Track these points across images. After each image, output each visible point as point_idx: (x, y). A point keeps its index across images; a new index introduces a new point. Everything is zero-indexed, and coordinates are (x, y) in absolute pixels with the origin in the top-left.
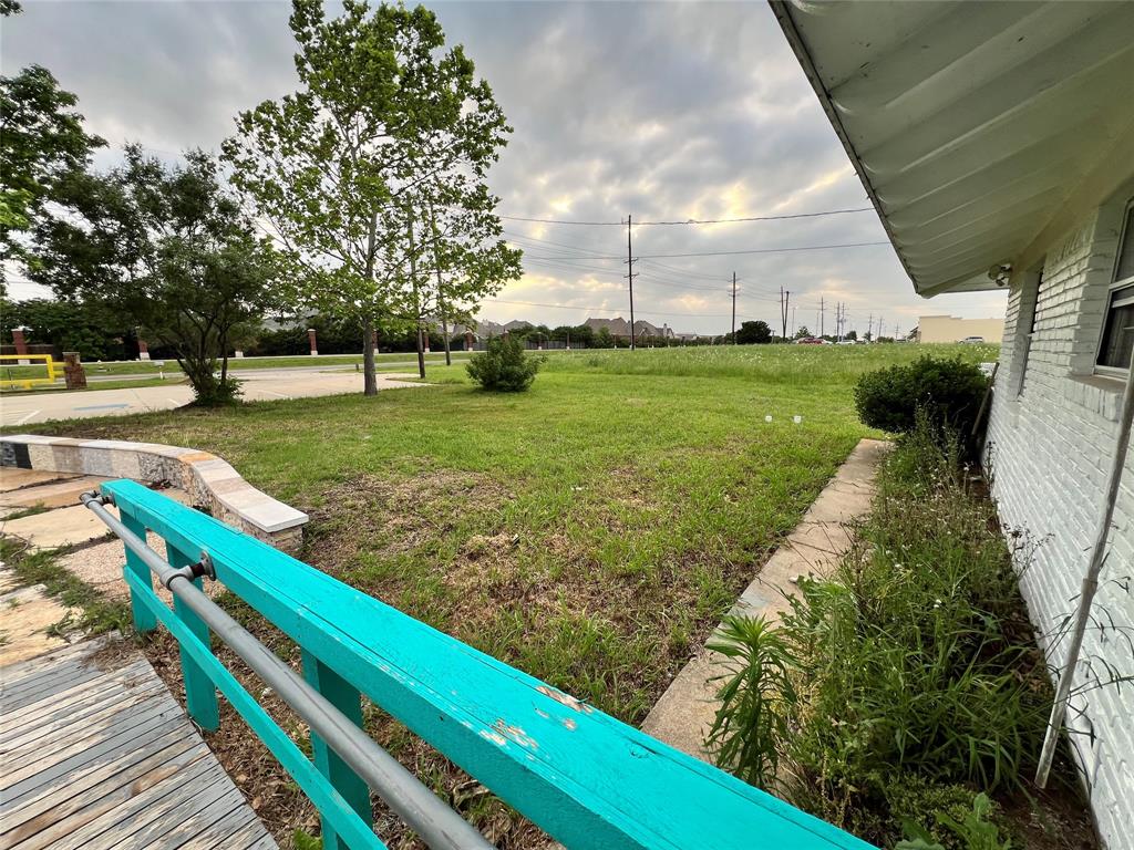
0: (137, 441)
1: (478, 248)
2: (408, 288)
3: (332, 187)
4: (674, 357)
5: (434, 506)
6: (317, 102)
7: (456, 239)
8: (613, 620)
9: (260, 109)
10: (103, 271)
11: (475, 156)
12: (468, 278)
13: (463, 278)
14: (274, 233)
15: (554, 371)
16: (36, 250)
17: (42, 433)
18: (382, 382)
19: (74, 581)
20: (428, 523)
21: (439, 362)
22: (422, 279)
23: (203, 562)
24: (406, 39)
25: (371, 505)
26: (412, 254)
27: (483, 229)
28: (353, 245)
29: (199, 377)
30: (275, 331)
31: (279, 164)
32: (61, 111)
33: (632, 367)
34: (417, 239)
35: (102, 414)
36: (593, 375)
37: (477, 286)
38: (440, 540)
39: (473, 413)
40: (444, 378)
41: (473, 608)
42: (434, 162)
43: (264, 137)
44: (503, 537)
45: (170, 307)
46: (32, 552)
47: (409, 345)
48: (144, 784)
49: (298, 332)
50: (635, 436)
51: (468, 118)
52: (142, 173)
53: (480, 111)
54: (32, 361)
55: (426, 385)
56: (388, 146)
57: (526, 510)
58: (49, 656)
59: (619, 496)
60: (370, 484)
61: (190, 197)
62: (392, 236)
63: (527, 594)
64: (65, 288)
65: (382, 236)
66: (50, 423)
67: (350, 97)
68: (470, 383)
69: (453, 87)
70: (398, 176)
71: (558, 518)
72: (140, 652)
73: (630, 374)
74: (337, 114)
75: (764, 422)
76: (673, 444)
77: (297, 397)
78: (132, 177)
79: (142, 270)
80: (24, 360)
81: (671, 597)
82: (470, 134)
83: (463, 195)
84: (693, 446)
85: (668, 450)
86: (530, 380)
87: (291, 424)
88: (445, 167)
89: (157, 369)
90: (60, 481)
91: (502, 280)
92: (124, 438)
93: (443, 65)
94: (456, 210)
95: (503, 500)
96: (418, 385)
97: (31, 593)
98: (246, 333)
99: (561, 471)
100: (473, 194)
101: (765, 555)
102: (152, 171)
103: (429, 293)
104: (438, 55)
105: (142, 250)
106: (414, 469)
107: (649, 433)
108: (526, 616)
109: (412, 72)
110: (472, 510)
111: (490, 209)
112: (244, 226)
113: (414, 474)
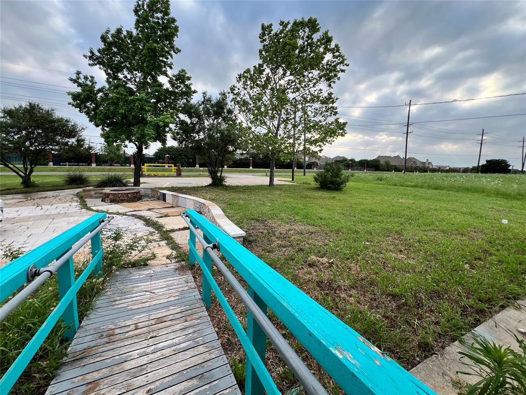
0: (194, 196)
1: (325, 122)
2: (291, 141)
3: (267, 100)
4: (433, 179)
5: (295, 239)
6: (265, 66)
7: (315, 119)
8: (383, 317)
9: (245, 72)
10: (191, 136)
11: (328, 80)
12: (319, 136)
13: (317, 137)
14: (244, 120)
15: (357, 181)
16: (175, 129)
17: (169, 190)
18: (276, 181)
19: (174, 241)
20: (291, 246)
21: (300, 174)
22: (298, 137)
23: (216, 244)
24: (303, 33)
25: (269, 233)
26: (294, 126)
27: (329, 113)
28: (271, 123)
29: (213, 174)
30: (238, 158)
31: (248, 93)
32: (187, 83)
33: (403, 183)
34: (298, 119)
35: (185, 185)
36: (379, 185)
37: (323, 140)
38: (296, 254)
39: (314, 198)
40: (302, 182)
41: (309, 289)
42: (309, 85)
43: (245, 83)
44: (325, 260)
45: (208, 148)
46: (164, 229)
47: (289, 166)
48: (189, 319)
49: (246, 158)
50: (403, 220)
51: (327, 63)
52: (207, 100)
53: (334, 58)
54: (169, 166)
55: (294, 184)
56: (290, 80)
57: (338, 249)
58: (166, 265)
59: (391, 251)
60: (269, 224)
61: (218, 109)
62: (287, 119)
63: (336, 290)
64: (181, 142)
65: (284, 119)
66: (172, 187)
67: (277, 62)
68: (314, 184)
69: (321, 50)
70: (292, 93)
71: (355, 256)
72: (190, 271)
73: (402, 186)
74: (271, 70)
75: (501, 223)
76: (428, 228)
77: (244, 185)
78: (203, 103)
79: (202, 136)
80: (167, 166)
81: (421, 315)
82: (327, 69)
83: (321, 98)
84: (443, 231)
85: (425, 231)
86: (344, 185)
87: (241, 195)
88: (314, 86)
89: (201, 171)
90: (173, 207)
91: (335, 137)
92: (190, 195)
93: (318, 40)
94: (317, 105)
95: (327, 242)
96: (291, 184)
97: (163, 243)
98: (230, 159)
99: (358, 232)
100: (326, 97)
101: (497, 308)
102: (209, 100)
103: (300, 143)
104: (316, 37)
105: (202, 129)
106: (287, 220)
107: (412, 220)
108: (334, 300)
109: (304, 47)
110: (311, 243)
111: (333, 103)
112: (234, 118)
113: (287, 223)
